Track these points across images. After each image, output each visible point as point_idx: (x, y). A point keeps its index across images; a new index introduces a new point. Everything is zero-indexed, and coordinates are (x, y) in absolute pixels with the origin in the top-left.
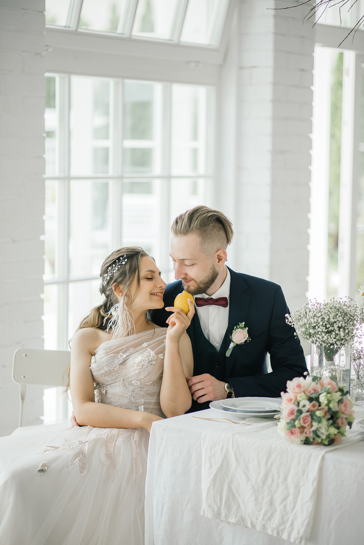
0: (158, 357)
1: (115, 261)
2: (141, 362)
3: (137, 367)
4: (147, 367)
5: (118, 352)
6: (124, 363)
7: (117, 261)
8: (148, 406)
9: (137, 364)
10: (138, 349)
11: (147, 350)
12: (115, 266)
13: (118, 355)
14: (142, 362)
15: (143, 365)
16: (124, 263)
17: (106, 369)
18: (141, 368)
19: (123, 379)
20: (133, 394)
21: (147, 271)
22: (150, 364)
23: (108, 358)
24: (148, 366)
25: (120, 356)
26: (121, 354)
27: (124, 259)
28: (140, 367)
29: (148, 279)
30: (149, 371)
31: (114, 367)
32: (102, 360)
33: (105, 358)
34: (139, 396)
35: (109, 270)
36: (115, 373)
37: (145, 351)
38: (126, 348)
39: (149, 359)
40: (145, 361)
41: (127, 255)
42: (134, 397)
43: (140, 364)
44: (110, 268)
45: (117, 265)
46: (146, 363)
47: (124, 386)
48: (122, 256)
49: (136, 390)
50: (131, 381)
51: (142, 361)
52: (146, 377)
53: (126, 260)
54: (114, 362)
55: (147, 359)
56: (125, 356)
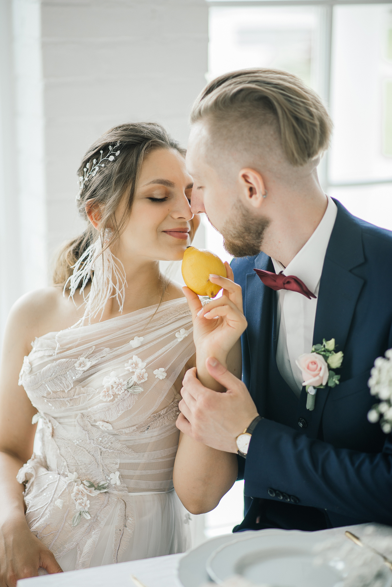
0: (151, 377)
1: (98, 151)
2: (113, 387)
3: (105, 396)
4: (123, 400)
5: (76, 356)
6: (82, 381)
7: (101, 152)
8: (126, 472)
9: (105, 390)
10: (118, 352)
11: (131, 358)
12: (97, 163)
13: (76, 362)
14: (114, 389)
15: (115, 395)
16: (112, 158)
17: (49, 389)
18: (112, 401)
19: (82, 414)
20: (100, 447)
21: (154, 182)
22: (129, 394)
23: (56, 366)
24: (126, 397)
25: (80, 365)
26: (82, 359)
27: (116, 150)
28: (110, 399)
29: (153, 200)
30: (127, 408)
31: (65, 387)
32: (42, 370)
33: (49, 365)
34: (112, 451)
35: (88, 169)
36: (67, 399)
37: (126, 361)
38: (94, 347)
39: (130, 381)
40: (120, 386)
41: (121, 142)
42: (101, 453)
43: (111, 392)
44: (88, 165)
45: (101, 160)
46: (122, 392)
47: (84, 428)
48: (113, 144)
49: (106, 439)
50: (95, 421)
51: (115, 386)
52: (121, 418)
53: (118, 153)
54: (65, 376)
55: (125, 382)
56: (89, 365)
